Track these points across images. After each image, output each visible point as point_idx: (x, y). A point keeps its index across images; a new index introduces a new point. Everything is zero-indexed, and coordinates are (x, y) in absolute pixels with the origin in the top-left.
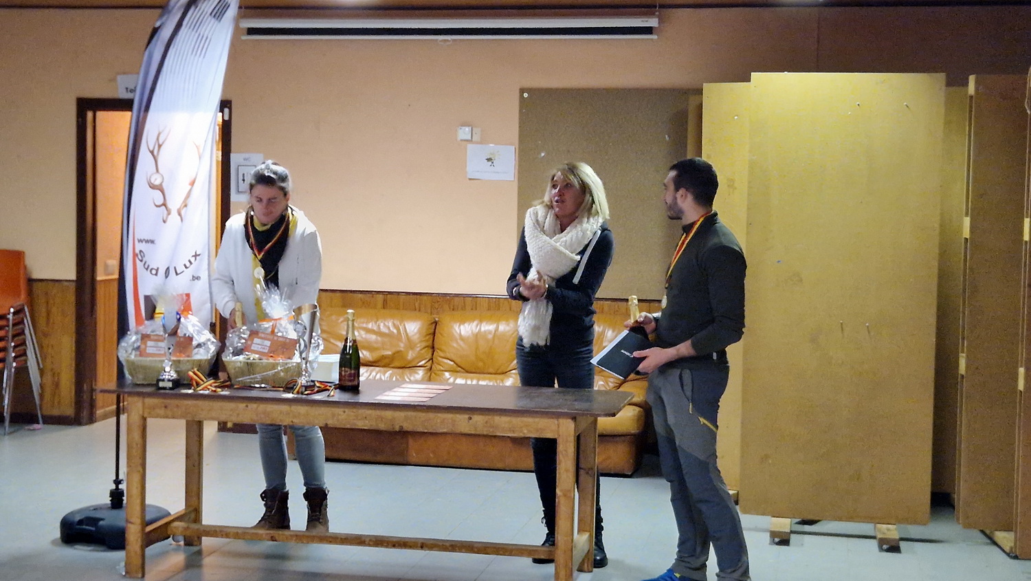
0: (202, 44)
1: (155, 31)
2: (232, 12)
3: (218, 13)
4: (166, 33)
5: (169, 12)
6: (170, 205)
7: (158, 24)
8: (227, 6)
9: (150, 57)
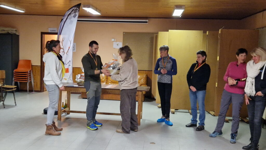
0: (71, 22)
1: (62, 19)
2: (77, 16)
3: (75, 17)
4: (64, 20)
5: (65, 16)
6: (65, 52)
7: (63, 18)
8: (76, 15)
9: (61, 25)
